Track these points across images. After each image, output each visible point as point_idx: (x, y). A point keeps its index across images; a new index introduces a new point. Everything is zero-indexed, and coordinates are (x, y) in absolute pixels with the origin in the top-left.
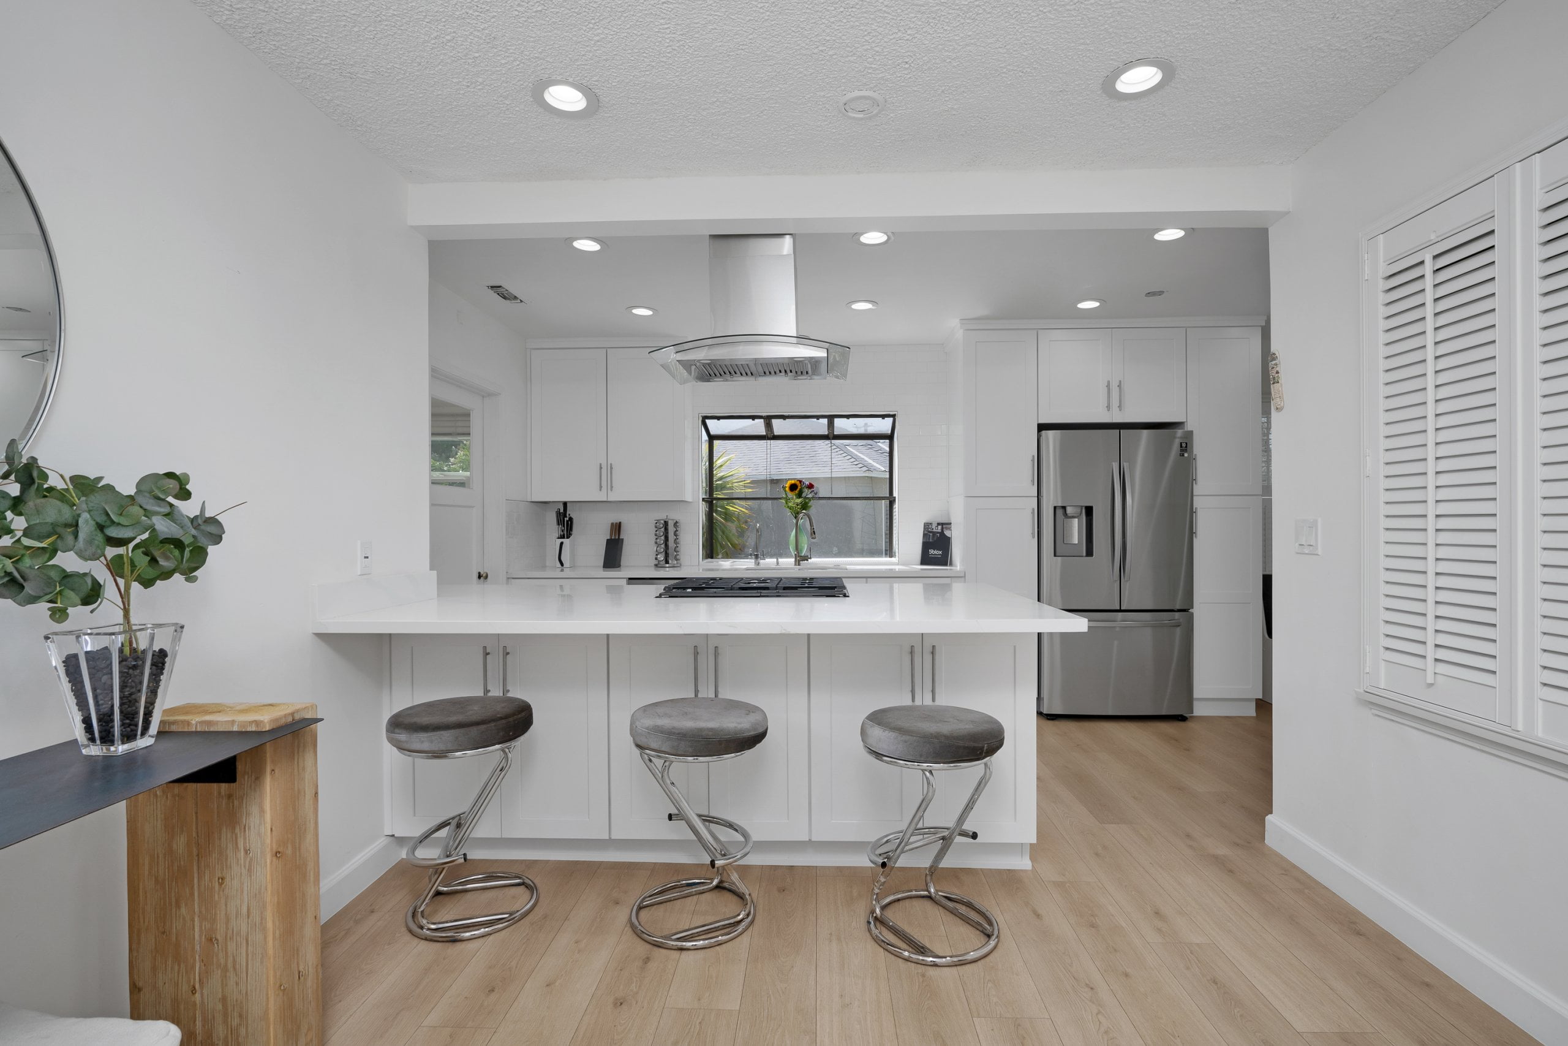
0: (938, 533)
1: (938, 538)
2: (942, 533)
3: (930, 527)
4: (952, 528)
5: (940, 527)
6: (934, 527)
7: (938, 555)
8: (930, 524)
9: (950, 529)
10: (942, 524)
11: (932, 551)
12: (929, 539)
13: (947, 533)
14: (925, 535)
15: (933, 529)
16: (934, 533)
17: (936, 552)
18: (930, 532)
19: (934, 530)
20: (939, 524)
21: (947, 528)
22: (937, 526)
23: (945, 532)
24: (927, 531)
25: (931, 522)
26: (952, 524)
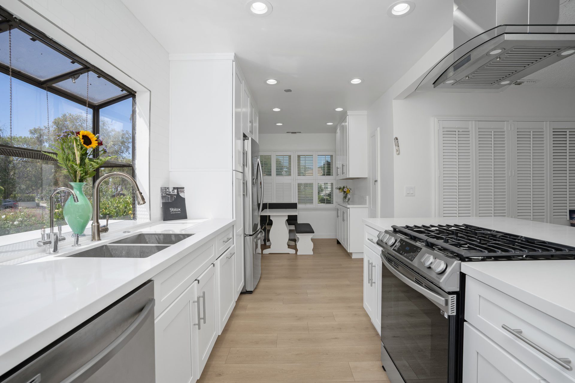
0: (175, 195)
1: (175, 199)
2: (178, 195)
3: (168, 190)
4: (185, 192)
5: (176, 191)
6: (171, 190)
7: (178, 211)
9: (183, 192)
10: (177, 188)
11: (172, 210)
13: (181, 195)
14: (163, 197)
15: (170, 192)
16: (172, 196)
17: (175, 210)
18: (169, 195)
21: (181, 192)
22: (173, 189)
23: (180, 194)
24: (165, 194)
25: (167, 187)
26: (185, 189)
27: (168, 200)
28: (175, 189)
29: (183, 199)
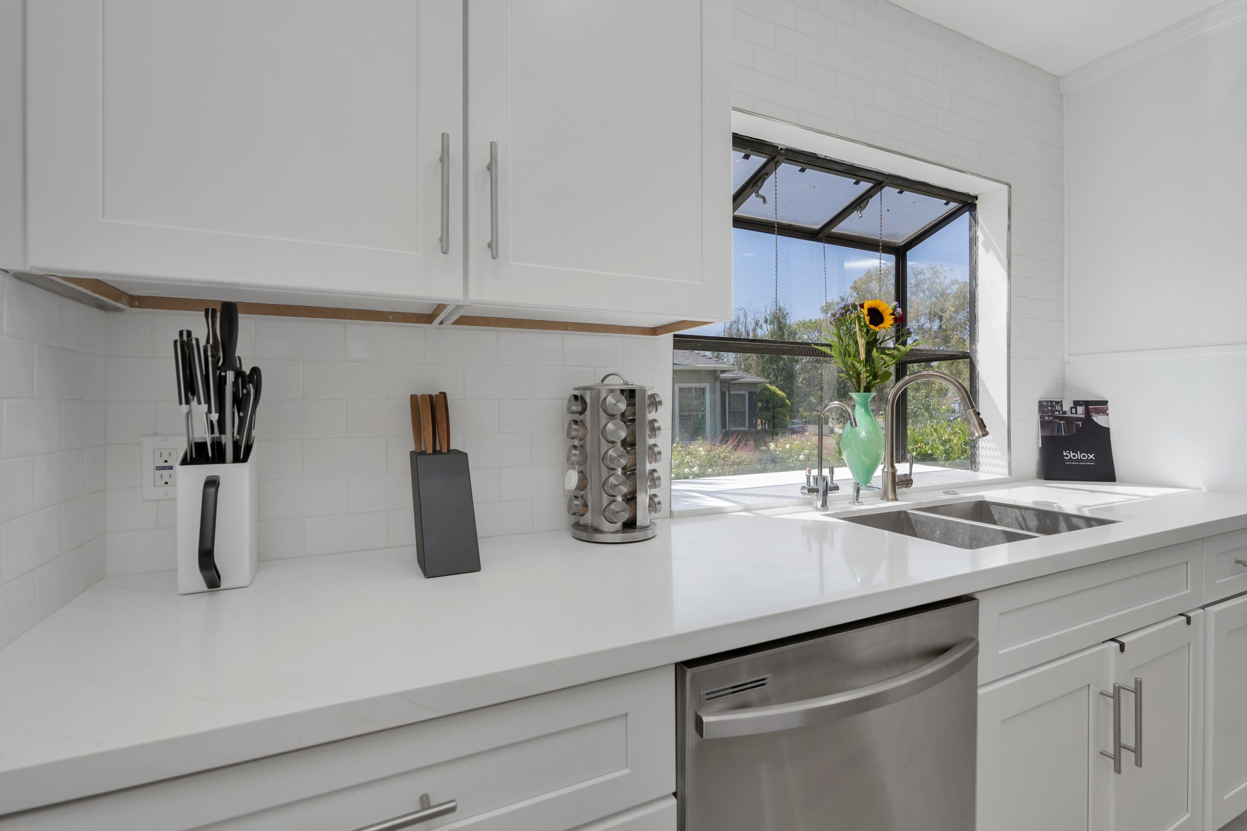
0: (1078, 419)
2: (1088, 419)
3: (1058, 408)
4: (1109, 411)
5: (1081, 410)
6: (1067, 408)
7: (1087, 460)
8: (1057, 403)
9: (1105, 412)
10: (1086, 404)
11: (1069, 455)
12: (1059, 430)
13: (1099, 419)
14: (1044, 424)
15: (1065, 413)
16: (1069, 421)
17: (1079, 456)
19: (1069, 414)
20: (1077, 403)
21: (1098, 412)
22: (1072, 406)
23: (1095, 419)
24: (1051, 416)
25: (1057, 400)
26: (1109, 404)
27: (1058, 431)
28: (1081, 405)
29: (1105, 433)
